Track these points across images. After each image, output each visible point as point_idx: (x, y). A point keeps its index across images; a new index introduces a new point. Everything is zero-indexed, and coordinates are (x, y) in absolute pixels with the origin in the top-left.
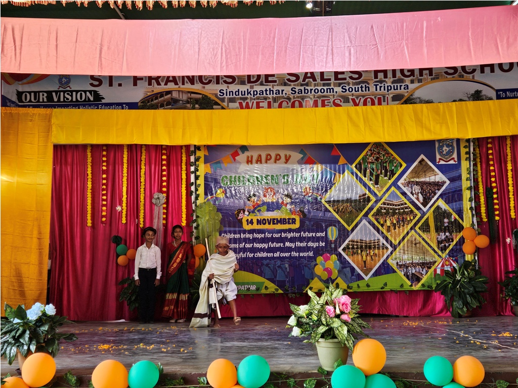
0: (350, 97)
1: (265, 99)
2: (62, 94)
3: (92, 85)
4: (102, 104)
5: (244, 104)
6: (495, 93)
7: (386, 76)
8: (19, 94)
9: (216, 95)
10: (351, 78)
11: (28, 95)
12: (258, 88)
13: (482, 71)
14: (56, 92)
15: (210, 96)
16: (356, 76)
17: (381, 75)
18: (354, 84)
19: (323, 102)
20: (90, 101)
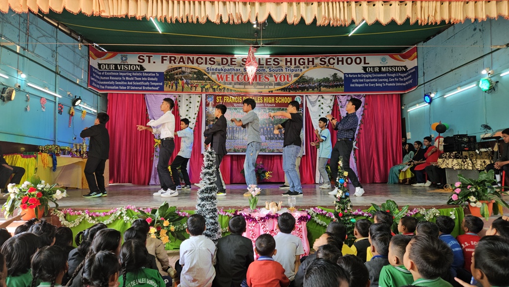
0: (273, 74)
1: (231, 73)
2: (123, 66)
3: (139, 62)
4: (145, 72)
5: (220, 76)
6: (343, 75)
7: (291, 64)
8: (99, 65)
9: (205, 71)
10: (274, 64)
11: (104, 65)
12: (227, 67)
13: (338, 64)
14: (120, 65)
15: (202, 70)
16: (277, 64)
17: (289, 64)
18: (275, 67)
19: (260, 76)
20: (138, 70)
